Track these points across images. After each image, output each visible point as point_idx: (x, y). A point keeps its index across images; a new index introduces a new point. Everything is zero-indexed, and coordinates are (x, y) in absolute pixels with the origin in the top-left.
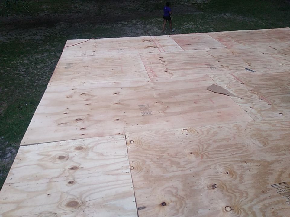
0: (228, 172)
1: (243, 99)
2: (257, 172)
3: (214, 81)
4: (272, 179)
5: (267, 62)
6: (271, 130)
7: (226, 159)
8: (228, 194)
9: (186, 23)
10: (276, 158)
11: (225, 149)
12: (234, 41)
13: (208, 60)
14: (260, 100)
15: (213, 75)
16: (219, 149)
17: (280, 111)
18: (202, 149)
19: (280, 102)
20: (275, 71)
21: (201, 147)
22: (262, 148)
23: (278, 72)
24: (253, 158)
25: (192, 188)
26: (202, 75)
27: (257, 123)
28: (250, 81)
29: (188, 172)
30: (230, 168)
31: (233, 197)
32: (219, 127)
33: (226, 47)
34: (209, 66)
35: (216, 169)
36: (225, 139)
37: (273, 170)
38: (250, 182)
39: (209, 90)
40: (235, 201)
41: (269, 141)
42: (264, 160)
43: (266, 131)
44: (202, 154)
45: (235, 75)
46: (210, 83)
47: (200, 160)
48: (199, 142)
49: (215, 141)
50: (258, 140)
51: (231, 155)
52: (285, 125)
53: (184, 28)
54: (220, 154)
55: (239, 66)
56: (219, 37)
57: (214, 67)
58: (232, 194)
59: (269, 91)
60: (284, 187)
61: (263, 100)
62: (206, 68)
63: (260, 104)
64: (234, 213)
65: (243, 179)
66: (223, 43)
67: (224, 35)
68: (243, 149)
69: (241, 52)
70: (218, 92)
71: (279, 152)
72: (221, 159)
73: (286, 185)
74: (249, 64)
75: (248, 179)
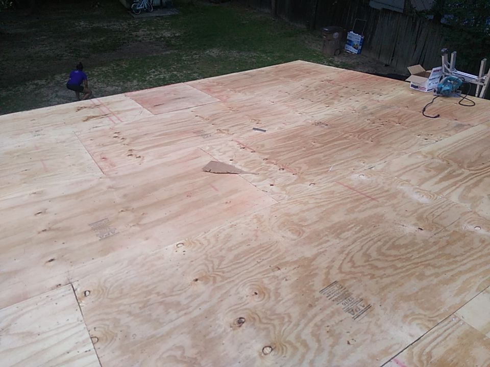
0: (257, 292)
1: (258, 174)
2: (296, 279)
3: (211, 155)
4: (318, 283)
5: (280, 114)
6: (303, 211)
7: (251, 272)
8: (262, 326)
9: (154, 70)
10: (318, 250)
11: (246, 257)
12: (229, 90)
13: (196, 125)
14: (282, 171)
15: (209, 146)
16: (237, 260)
17: (310, 180)
18: (213, 268)
19: (307, 167)
20: (294, 125)
21: (210, 266)
22: (297, 241)
23: (297, 125)
24: (288, 259)
25: (207, 337)
26: (192, 149)
27: (284, 206)
28: (263, 146)
29: (196, 313)
30: (258, 285)
31: (271, 328)
32: (231, 226)
33: (219, 100)
34: (200, 133)
35: (238, 293)
36: (243, 242)
37: (317, 268)
38: (290, 296)
39: (206, 171)
40: (275, 333)
41: (304, 228)
42: (303, 258)
43: (297, 214)
44: (214, 275)
45: (241, 141)
46: (205, 160)
47: (213, 287)
48: (206, 259)
49: (230, 250)
50: (290, 230)
51: (256, 265)
52: (320, 199)
53: (151, 79)
54: (240, 267)
55: (244, 126)
56: (206, 87)
57: (207, 134)
58: (269, 324)
59: (290, 155)
60: (336, 288)
61: (285, 170)
62: (196, 138)
63: (282, 177)
64: (276, 353)
65: (279, 296)
66: (214, 95)
67: (214, 82)
68: (271, 250)
69: (242, 105)
70: (220, 172)
71: (320, 240)
72: (242, 275)
73: (338, 285)
74: (256, 122)
75: (287, 294)
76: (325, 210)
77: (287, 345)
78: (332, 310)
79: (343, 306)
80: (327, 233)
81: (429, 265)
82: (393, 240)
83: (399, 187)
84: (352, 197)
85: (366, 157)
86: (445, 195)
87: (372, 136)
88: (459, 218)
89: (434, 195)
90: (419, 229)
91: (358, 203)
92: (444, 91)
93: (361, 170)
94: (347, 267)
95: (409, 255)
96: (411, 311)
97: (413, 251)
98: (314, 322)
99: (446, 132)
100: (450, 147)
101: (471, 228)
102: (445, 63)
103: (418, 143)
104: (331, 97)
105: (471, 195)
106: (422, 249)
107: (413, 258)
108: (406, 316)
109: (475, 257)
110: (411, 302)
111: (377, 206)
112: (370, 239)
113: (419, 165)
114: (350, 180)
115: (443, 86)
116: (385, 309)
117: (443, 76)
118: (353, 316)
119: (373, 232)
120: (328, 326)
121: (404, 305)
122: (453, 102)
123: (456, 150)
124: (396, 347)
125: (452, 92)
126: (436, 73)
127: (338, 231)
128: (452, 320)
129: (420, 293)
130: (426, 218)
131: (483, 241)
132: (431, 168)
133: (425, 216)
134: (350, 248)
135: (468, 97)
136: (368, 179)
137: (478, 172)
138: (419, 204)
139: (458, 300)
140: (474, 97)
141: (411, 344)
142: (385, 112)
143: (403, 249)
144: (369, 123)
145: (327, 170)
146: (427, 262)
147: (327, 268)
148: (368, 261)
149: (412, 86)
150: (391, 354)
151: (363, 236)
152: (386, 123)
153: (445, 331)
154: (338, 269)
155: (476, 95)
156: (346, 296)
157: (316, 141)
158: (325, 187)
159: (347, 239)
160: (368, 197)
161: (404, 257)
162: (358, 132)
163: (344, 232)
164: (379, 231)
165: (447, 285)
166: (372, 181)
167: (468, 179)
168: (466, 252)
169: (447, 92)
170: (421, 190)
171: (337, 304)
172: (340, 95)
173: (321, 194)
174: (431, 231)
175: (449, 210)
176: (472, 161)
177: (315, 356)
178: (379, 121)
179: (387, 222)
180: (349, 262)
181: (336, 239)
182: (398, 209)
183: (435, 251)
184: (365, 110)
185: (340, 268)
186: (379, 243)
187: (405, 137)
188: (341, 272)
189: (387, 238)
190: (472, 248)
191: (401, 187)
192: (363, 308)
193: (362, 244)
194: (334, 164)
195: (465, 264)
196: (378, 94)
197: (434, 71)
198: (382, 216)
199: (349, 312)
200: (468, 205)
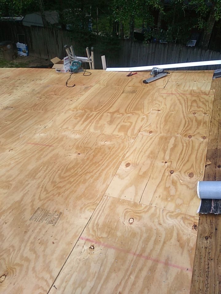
76: (23, 164)
77: (15, 267)
78: (40, 227)
79: (46, 221)
80: (27, 179)
81: (87, 173)
82: (66, 166)
83: (63, 133)
84: (38, 149)
85: (41, 121)
86: (87, 130)
87: (41, 107)
88: (96, 140)
89: (82, 132)
90: (78, 154)
91: (42, 152)
92: (74, 70)
93: (39, 131)
94: (43, 196)
95: (76, 172)
96: (83, 204)
97: (78, 168)
98: (30, 242)
99: (81, 93)
100: (84, 102)
101: (103, 143)
102: (69, 53)
103: (68, 103)
104: (11, 88)
105: (99, 125)
106: (82, 165)
107: (78, 172)
108: (81, 208)
109: (108, 158)
110: (82, 199)
111: (53, 150)
112: (54, 171)
113: (71, 116)
114: (34, 139)
115: (72, 67)
116: (70, 210)
117: (71, 61)
118: (53, 225)
119: (55, 166)
120: (39, 239)
121: (79, 202)
122: (80, 75)
123: (87, 102)
124: (80, 230)
125: (78, 69)
126: (66, 60)
127: (34, 175)
128: (104, 198)
129: (86, 191)
130: (81, 146)
131: (109, 148)
132: (77, 117)
133: (79, 146)
134: (43, 182)
135: (87, 70)
136: (45, 135)
137: (100, 111)
138: (75, 139)
139: (104, 186)
140: (90, 70)
141: (87, 223)
142: (46, 90)
143: (72, 170)
144: (38, 99)
145: (18, 137)
146: (86, 172)
147: (31, 202)
148: (55, 185)
149: (57, 70)
150: (78, 235)
151: (49, 171)
152: (48, 96)
153: (102, 206)
154: (38, 199)
155: (91, 68)
156: (46, 214)
157: (7, 120)
158: (20, 149)
159: (40, 177)
160: (47, 146)
161: (74, 174)
162: (33, 107)
163: (38, 174)
164: (57, 165)
165: (98, 180)
166: (48, 135)
167: (96, 117)
168: (103, 157)
169: (75, 70)
170: (75, 131)
171: (42, 222)
172: (16, 85)
173: (17, 155)
174: (84, 153)
175: (90, 137)
176: (96, 106)
177: (35, 264)
178: (44, 96)
179: (61, 157)
180: (44, 192)
181: (33, 180)
182: (65, 147)
183: (89, 164)
184: (34, 91)
185: (39, 198)
186: (59, 172)
187: (60, 102)
188: (41, 200)
189: (63, 167)
190: (105, 154)
191: (65, 133)
192: (57, 216)
193: (50, 176)
194: (23, 132)
195: (104, 164)
196: (39, 80)
197: (65, 59)
198: (58, 154)
199: (50, 223)
200: (99, 131)
